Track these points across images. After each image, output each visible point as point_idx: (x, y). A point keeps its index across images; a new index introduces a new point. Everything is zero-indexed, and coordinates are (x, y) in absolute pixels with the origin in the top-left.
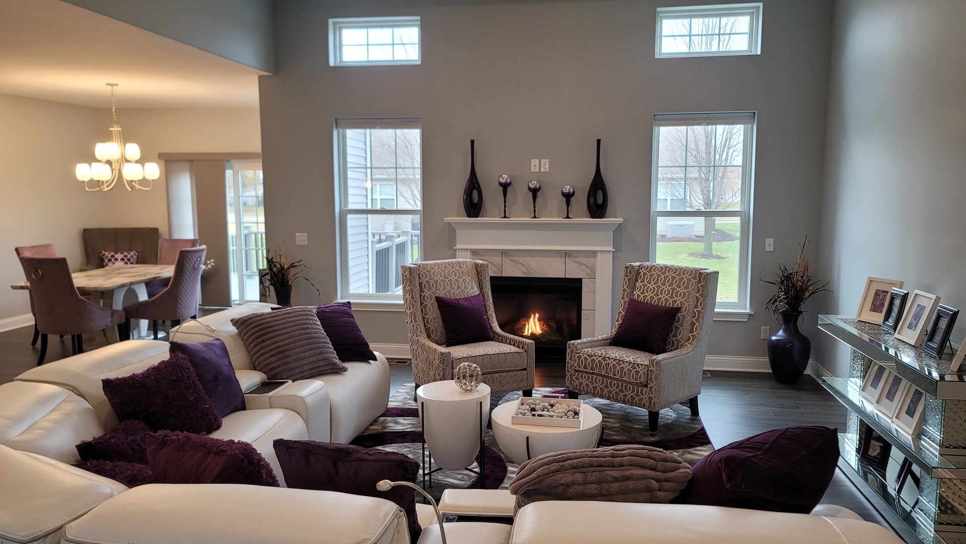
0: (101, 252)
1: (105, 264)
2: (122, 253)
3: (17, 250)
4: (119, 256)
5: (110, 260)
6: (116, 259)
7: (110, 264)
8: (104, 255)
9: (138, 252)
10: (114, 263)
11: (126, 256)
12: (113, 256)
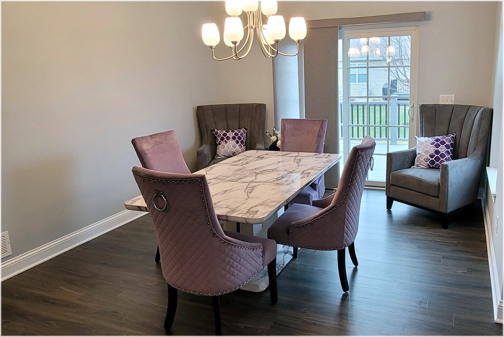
0: (213, 131)
1: (218, 143)
2: (233, 131)
3: (134, 142)
4: (231, 134)
5: (222, 139)
6: (228, 138)
7: (223, 143)
8: (216, 134)
9: (246, 129)
10: (226, 142)
11: (236, 134)
12: (225, 135)
